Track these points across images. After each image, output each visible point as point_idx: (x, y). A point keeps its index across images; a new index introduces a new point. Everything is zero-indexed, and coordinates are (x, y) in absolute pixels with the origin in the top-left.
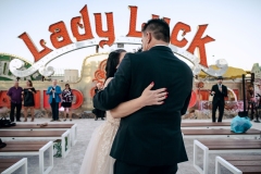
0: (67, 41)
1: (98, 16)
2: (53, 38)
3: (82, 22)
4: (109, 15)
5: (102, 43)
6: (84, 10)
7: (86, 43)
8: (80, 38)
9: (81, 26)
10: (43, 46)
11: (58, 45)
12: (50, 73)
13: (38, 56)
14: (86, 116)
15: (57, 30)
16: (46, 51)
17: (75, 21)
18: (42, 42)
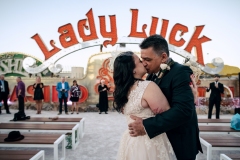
0: (74, 41)
1: (102, 18)
2: (62, 38)
3: (87, 24)
4: (113, 18)
5: (106, 43)
6: (90, 13)
7: (91, 43)
8: (85, 38)
9: (87, 27)
10: (53, 45)
11: (66, 45)
12: (59, 70)
13: (48, 54)
14: (90, 110)
16: (56, 50)
17: (81, 23)
18: (52, 42)
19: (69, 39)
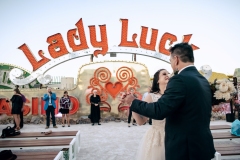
0: (64, 51)
1: (92, 28)
2: (50, 49)
3: (77, 34)
4: (103, 28)
5: (97, 53)
6: (80, 23)
7: (81, 53)
8: (75, 48)
9: (77, 37)
10: (41, 56)
11: (55, 55)
12: (48, 81)
13: (36, 65)
14: (82, 122)
15: (55, 41)
16: (44, 60)
17: (71, 33)
18: (40, 52)
19: (58, 49)
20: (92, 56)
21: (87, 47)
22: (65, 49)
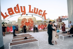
1: (21, 7)
2: (9, 12)
3: (17, 8)
4: (24, 7)
6: (18, 5)
8: (16, 12)
9: (17, 9)
10: (6, 14)
12: (8, 22)
13: (4, 17)
15: (10, 10)
16: (7, 16)
17: (15, 8)
18: (6, 13)
19: (11, 13)
20: (21, 15)
21: (20, 12)
22: (14, 12)
